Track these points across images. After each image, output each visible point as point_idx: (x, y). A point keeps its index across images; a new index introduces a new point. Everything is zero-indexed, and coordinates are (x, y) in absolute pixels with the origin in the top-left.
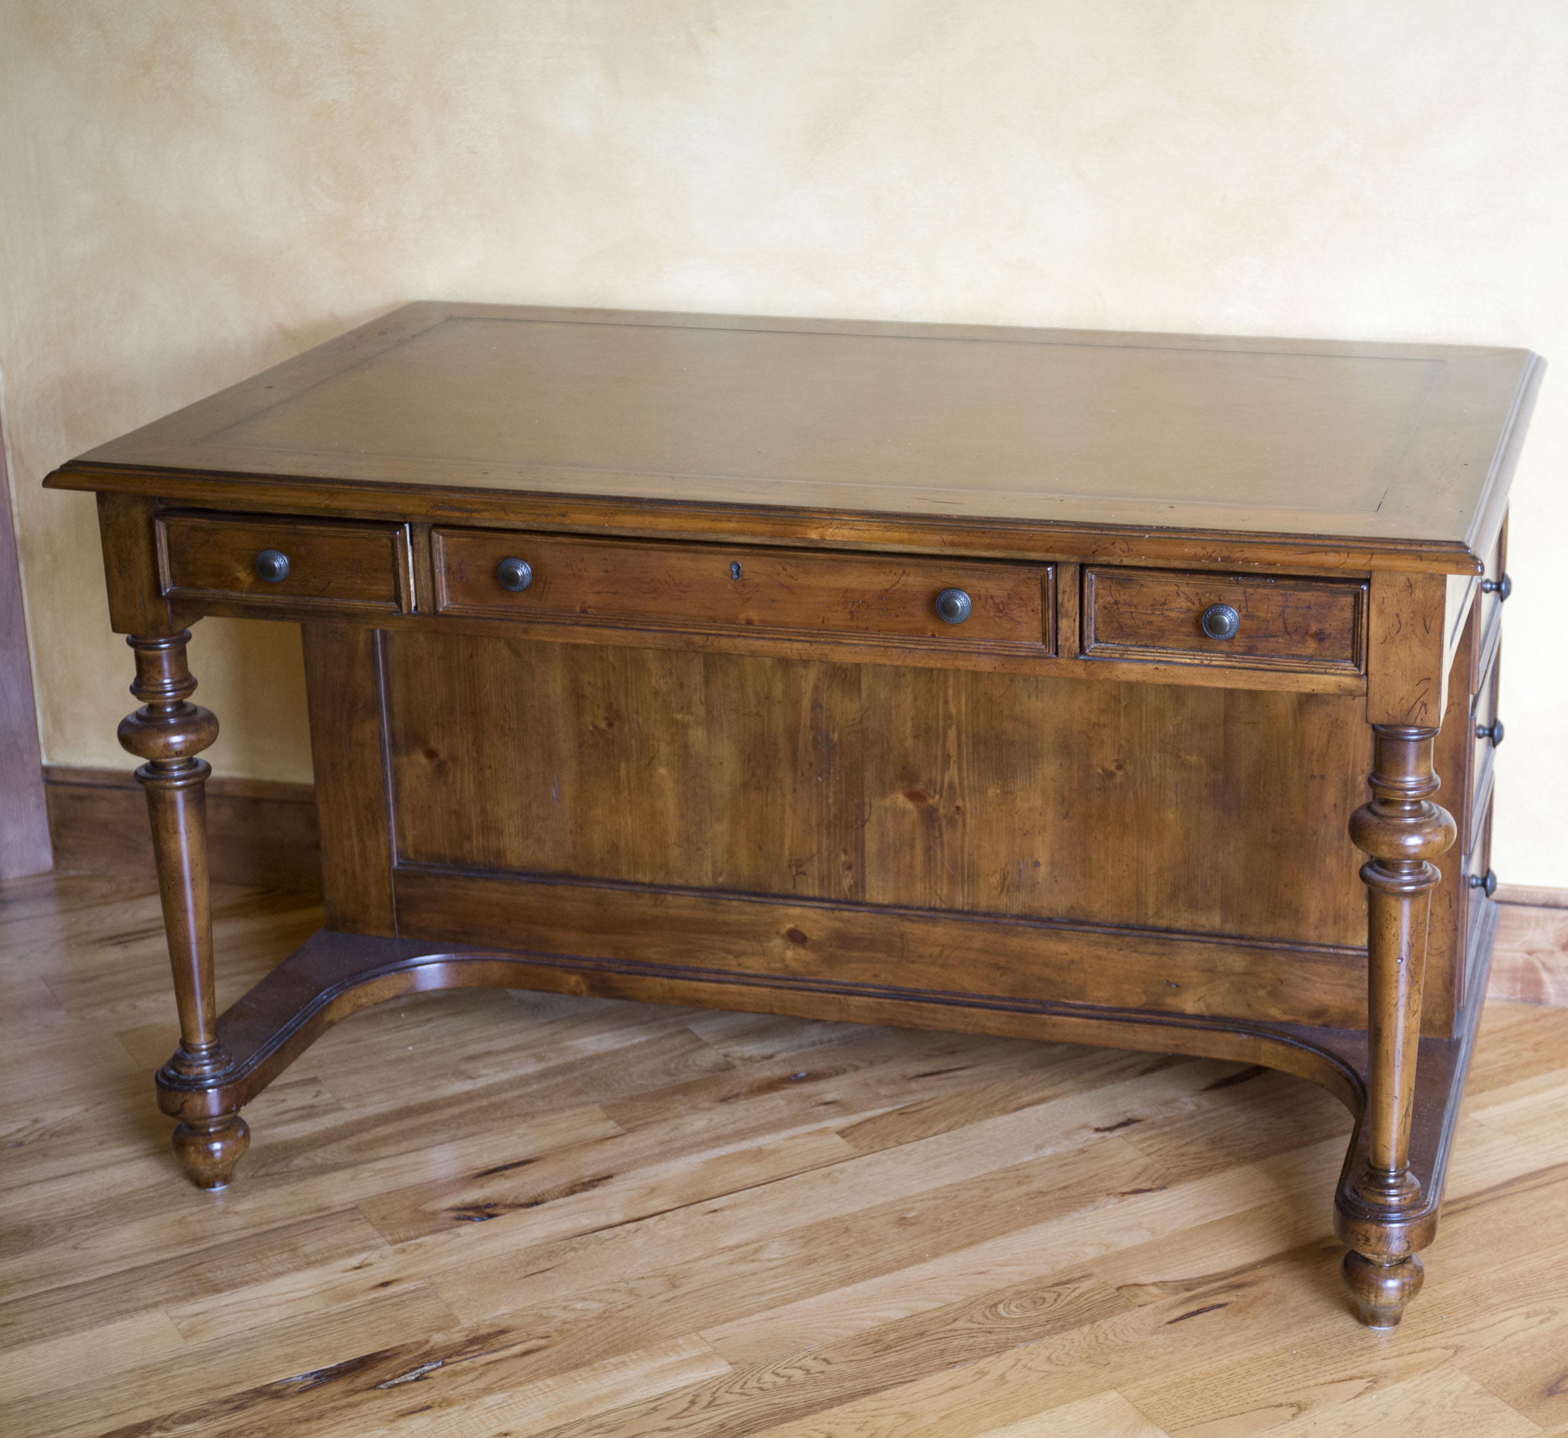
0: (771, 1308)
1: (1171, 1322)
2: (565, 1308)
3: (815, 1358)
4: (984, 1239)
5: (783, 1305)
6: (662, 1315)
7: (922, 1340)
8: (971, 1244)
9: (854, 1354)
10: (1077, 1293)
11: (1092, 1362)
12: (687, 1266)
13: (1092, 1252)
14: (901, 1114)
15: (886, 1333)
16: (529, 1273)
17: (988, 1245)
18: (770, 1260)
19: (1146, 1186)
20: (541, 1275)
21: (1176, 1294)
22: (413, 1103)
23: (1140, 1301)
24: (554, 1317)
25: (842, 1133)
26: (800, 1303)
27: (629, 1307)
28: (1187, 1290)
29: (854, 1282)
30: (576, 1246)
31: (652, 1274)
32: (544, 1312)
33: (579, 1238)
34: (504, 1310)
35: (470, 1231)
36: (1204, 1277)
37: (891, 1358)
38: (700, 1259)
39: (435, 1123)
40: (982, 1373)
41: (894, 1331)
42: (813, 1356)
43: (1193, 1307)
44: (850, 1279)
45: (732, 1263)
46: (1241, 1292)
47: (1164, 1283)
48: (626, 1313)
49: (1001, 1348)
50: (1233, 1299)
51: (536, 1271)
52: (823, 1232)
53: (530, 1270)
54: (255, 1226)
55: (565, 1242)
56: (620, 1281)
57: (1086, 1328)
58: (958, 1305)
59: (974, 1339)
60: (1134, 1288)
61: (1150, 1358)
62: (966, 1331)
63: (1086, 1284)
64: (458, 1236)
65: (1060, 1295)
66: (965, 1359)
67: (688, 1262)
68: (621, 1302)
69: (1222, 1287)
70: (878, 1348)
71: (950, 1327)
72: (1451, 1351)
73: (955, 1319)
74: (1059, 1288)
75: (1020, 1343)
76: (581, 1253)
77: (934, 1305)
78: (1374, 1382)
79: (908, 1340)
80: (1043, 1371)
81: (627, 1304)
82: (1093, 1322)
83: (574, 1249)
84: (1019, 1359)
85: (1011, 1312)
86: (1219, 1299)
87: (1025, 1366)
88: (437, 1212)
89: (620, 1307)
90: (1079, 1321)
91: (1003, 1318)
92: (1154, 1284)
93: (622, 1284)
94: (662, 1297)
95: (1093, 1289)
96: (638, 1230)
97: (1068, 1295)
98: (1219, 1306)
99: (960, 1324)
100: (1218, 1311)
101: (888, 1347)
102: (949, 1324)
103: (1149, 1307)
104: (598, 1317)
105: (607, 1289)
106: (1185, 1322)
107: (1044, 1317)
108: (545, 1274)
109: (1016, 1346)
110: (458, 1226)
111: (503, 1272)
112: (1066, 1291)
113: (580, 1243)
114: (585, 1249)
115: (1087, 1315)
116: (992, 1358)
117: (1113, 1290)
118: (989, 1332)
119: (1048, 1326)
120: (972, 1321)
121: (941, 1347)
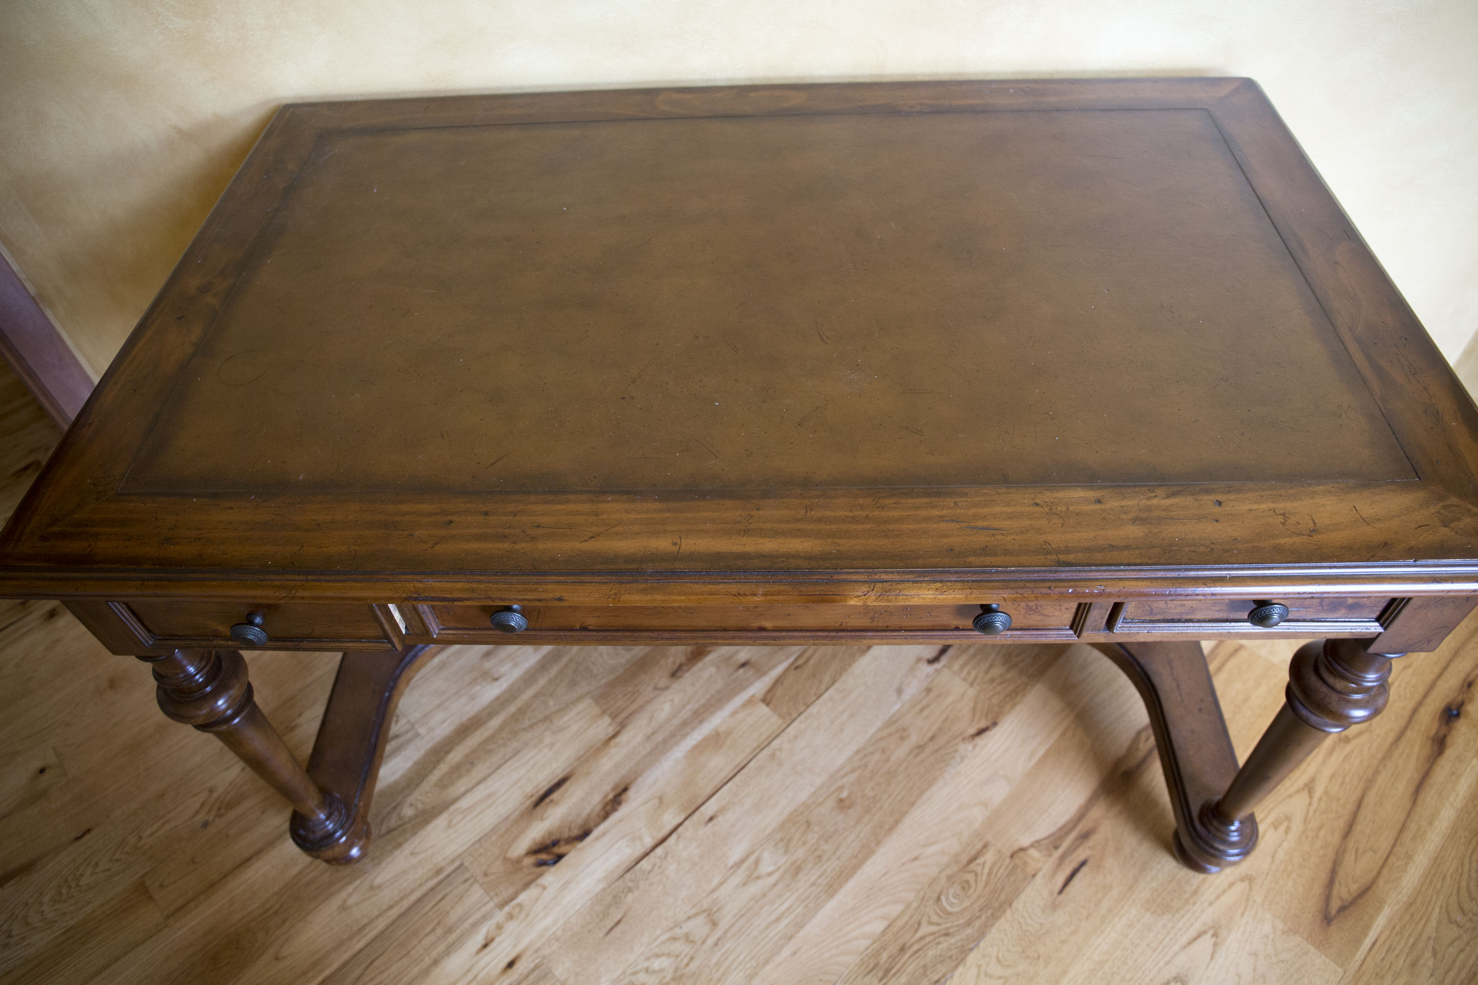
0: (790, 938)
1: (1061, 892)
2: (647, 970)
4: (904, 814)
5: (798, 931)
6: (718, 964)
7: (907, 956)
8: (897, 822)
10: (986, 871)
11: (1027, 957)
12: (715, 895)
13: (978, 815)
14: (797, 668)
15: (878, 953)
16: (608, 927)
17: (908, 821)
18: (770, 874)
19: (983, 724)
20: (617, 930)
21: (1050, 855)
22: (464, 719)
23: (1030, 870)
25: (766, 700)
26: (808, 928)
27: (692, 959)
28: (1056, 848)
29: (836, 891)
30: (630, 884)
31: (694, 911)
32: (634, 979)
33: (628, 875)
35: (552, 877)
36: (1060, 829)
38: (721, 884)
39: (486, 741)
41: (884, 948)
43: (1068, 871)
44: (832, 888)
45: (744, 885)
46: (1091, 842)
47: (1038, 842)
48: (693, 966)
49: (963, 952)
50: (1088, 852)
51: (612, 924)
52: (794, 830)
53: (609, 924)
54: (397, 903)
55: (621, 880)
56: (675, 927)
57: (1008, 913)
58: (915, 905)
59: (940, 947)
60: (1022, 854)
61: (1064, 942)
62: (931, 938)
63: (989, 857)
64: (544, 888)
65: (976, 875)
66: (944, 976)
67: (713, 891)
68: (683, 955)
69: (1076, 839)
70: (880, 974)
71: (919, 934)
72: (1247, 883)
73: (919, 924)
74: (972, 866)
75: (972, 945)
76: (636, 893)
77: (899, 908)
78: (1215, 935)
79: (897, 960)
80: (1000, 978)
81: (689, 956)
82: (1010, 905)
83: (630, 890)
84: (979, 967)
85: (952, 905)
86: (1081, 854)
87: (986, 974)
88: (519, 861)
89: (686, 960)
90: (1001, 905)
91: (950, 914)
92: (1032, 846)
93: (677, 930)
94: (710, 941)
95: (995, 863)
96: (666, 854)
97: (982, 874)
98: (1083, 864)
99: (925, 929)
100: (1085, 869)
101: (887, 971)
102: (917, 930)
103: (1039, 879)
104: (674, 979)
105: (669, 939)
106: (1069, 889)
107: (976, 906)
108: (620, 927)
109: (971, 950)
110: (540, 875)
111: (589, 931)
112: (979, 869)
113: (631, 880)
114: (637, 887)
115: (1003, 896)
116: (960, 969)
117: (1008, 860)
118: (947, 935)
119: (984, 917)
120: (930, 923)
121: (922, 963)
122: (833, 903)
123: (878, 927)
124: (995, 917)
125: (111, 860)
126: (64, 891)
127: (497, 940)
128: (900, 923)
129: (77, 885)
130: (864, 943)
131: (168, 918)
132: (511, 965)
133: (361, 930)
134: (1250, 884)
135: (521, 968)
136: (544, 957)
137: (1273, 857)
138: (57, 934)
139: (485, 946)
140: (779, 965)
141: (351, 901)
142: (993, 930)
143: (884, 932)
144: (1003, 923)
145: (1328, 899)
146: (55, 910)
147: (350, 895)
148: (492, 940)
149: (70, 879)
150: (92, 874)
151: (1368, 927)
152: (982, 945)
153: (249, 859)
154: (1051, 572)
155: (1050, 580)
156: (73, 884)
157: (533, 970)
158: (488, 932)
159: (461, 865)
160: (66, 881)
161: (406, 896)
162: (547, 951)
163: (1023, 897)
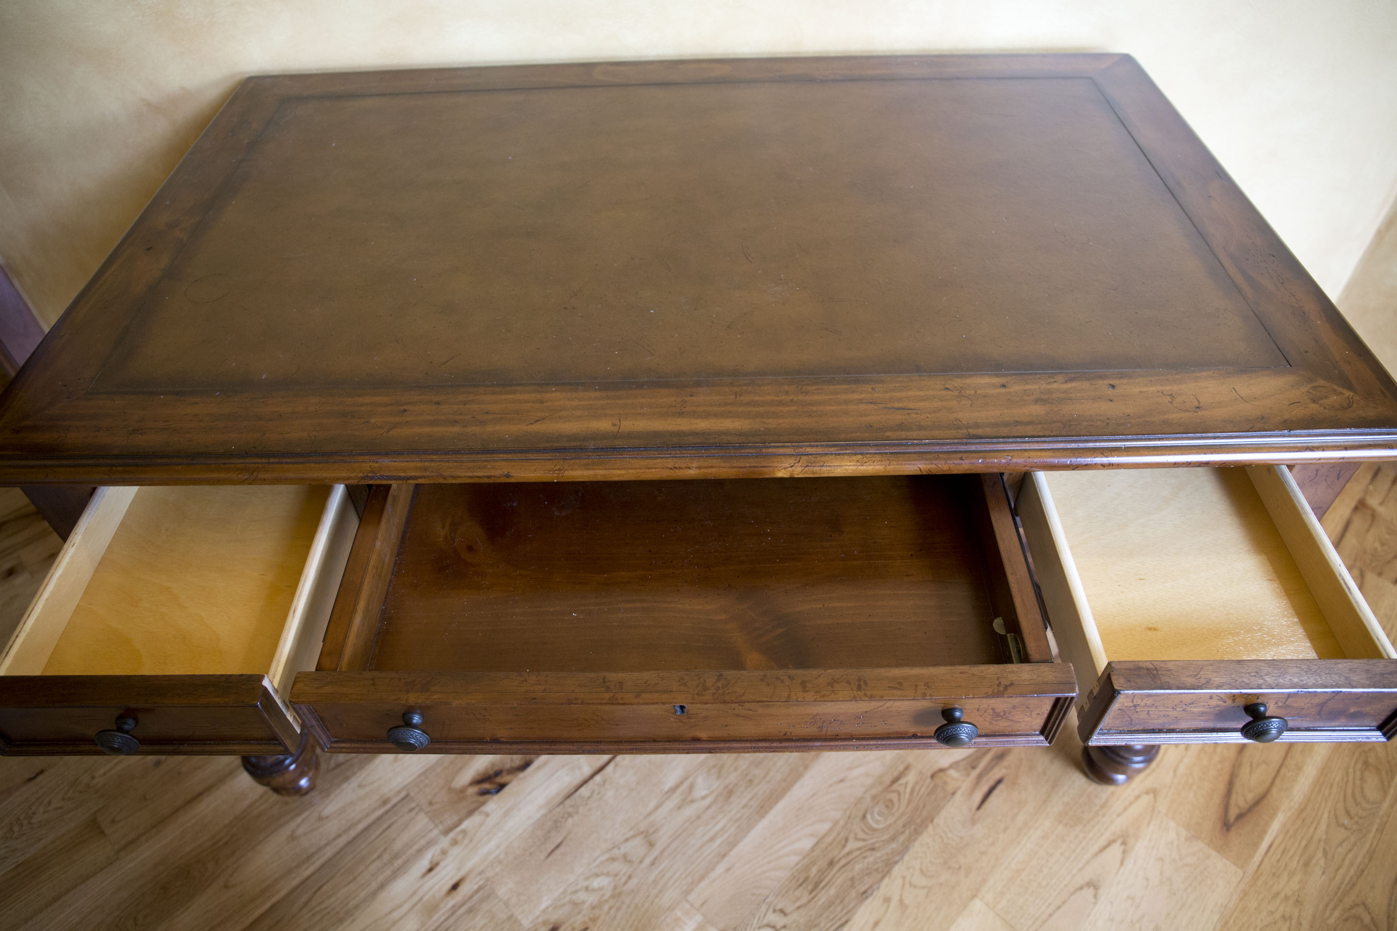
0: (724, 856)
1: (979, 808)
2: (587, 889)
3: (774, 911)
5: (731, 850)
6: (655, 882)
7: (835, 870)
9: (798, 899)
10: (908, 790)
11: (949, 868)
12: (652, 818)
15: (807, 868)
16: (549, 850)
18: (704, 798)
20: (558, 852)
21: (968, 775)
23: (950, 789)
24: (584, 902)
26: (740, 846)
27: (630, 877)
28: (974, 768)
29: (767, 812)
30: (570, 810)
31: (631, 833)
32: (574, 897)
33: (568, 802)
34: (545, 903)
35: (494, 805)
36: (977, 751)
37: (823, 898)
38: (657, 807)
40: (887, 900)
41: (813, 863)
42: (771, 909)
43: (985, 788)
44: (763, 809)
45: (679, 808)
46: (1006, 762)
47: (956, 763)
48: (632, 884)
49: (889, 865)
50: (1004, 771)
51: (553, 847)
53: (550, 847)
54: (345, 831)
55: (561, 807)
56: (613, 848)
57: (930, 829)
58: (842, 823)
59: (866, 861)
60: (941, 774)
61: (983, 853)
62: (858, 853)
63: (911, 778)
64: (487, 815)
65: (899, 794)
66: (871, 887)
67: (650, 814)
68: (623, 872)
69: (992, 760)
70: (810, 887)
71: (847, 850)
72: (1151, 796)
73: (846, 840)
74: (895, 786)
75: (897, 858)
76: (576, 818)
77: (827, 826)
78: (1124, 843)
79: (826, 873)
80: (924, 888)
81: (627, 875)
82: (932, 821)
83: (570, 815)
84: (904, 878)
85: (877, 822)
86: (996, 774)
87: (911, 885)
88: (463, 790)
89: (624, 879)
90: (923, 821)
91: (874, 830)
92: (951, 766)
93: (616, 852)
94: (647, 861)
95: (917, 783)
96: (605, 782)
97: (905, 793)
98: (999, 782)
99: (852, 845)
100: (1001, 787)
101: (817, 885)
102: (844, 846)
103: (959, 794)
104: (613, 896)
105: (608, 860)
106: (987, 805)
107: (900, 823)
108: (561, 849)
109: (896, 863)
110: (483, 803)
111: (531, 854)
112: (901, 789)
113: (572, 806)
114: (577, 812)
115: (925, 813)
116: (886, 881)
117: (928, 780)
118: (873, 849)
119: (907, 832)
120: (857, 839)
121: (850, 876)
122: (764, 823)
123: (807, 844)
124: (917, 832)
125: (63, 799)
126: (16, 829)
127: (442, 864)
128: (829, 839)
129: (30, 823)
130: (794, 859)
131: (119, 851)
132: (455, 887)
133: (309, 858)
134: (1155, 797)
135: (465, 890)
136: (488, 879)
137: (1175, 771)
138: (8, 869)
139: (430, 870)
140: (714, 881)
141: (299, 832)
142: (917, 844)
143: (813, 849)
144: (925, 838)
145: (1226, 808)
146: (7, 847)
147: (298, 826)
148: (437, 864)
149: (22, 817)
150: (44, 812)
151: (1264, 832)
152: (906, 858)
153: (200, 794)
154: (962, 444)
155: (961, 452)
156: (25, 822)
157: (477, 891)
158: (433, 857)
159: (407, 796)
160: (19, 819)
161: (354, 825)
162: (490, 874)
163: (944, 813)
